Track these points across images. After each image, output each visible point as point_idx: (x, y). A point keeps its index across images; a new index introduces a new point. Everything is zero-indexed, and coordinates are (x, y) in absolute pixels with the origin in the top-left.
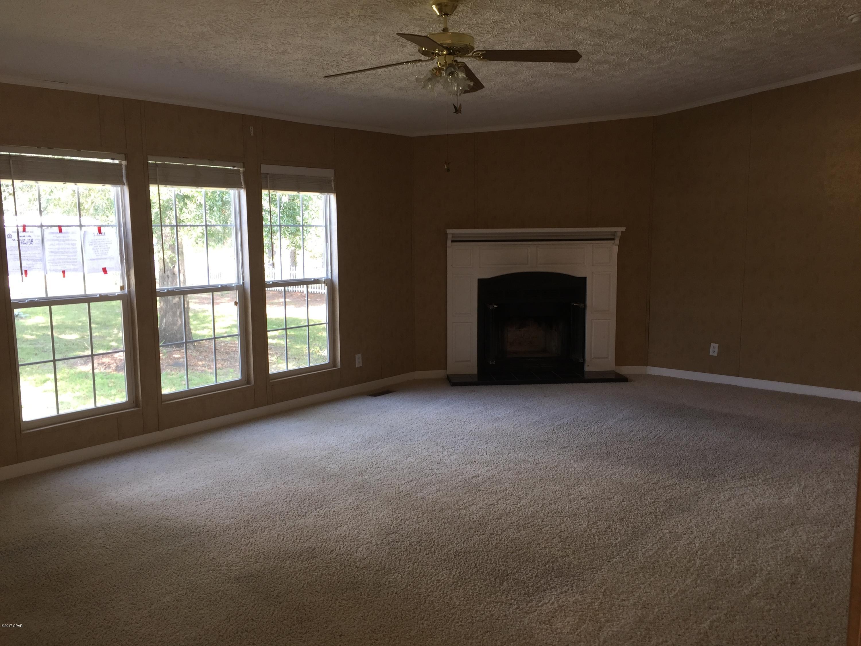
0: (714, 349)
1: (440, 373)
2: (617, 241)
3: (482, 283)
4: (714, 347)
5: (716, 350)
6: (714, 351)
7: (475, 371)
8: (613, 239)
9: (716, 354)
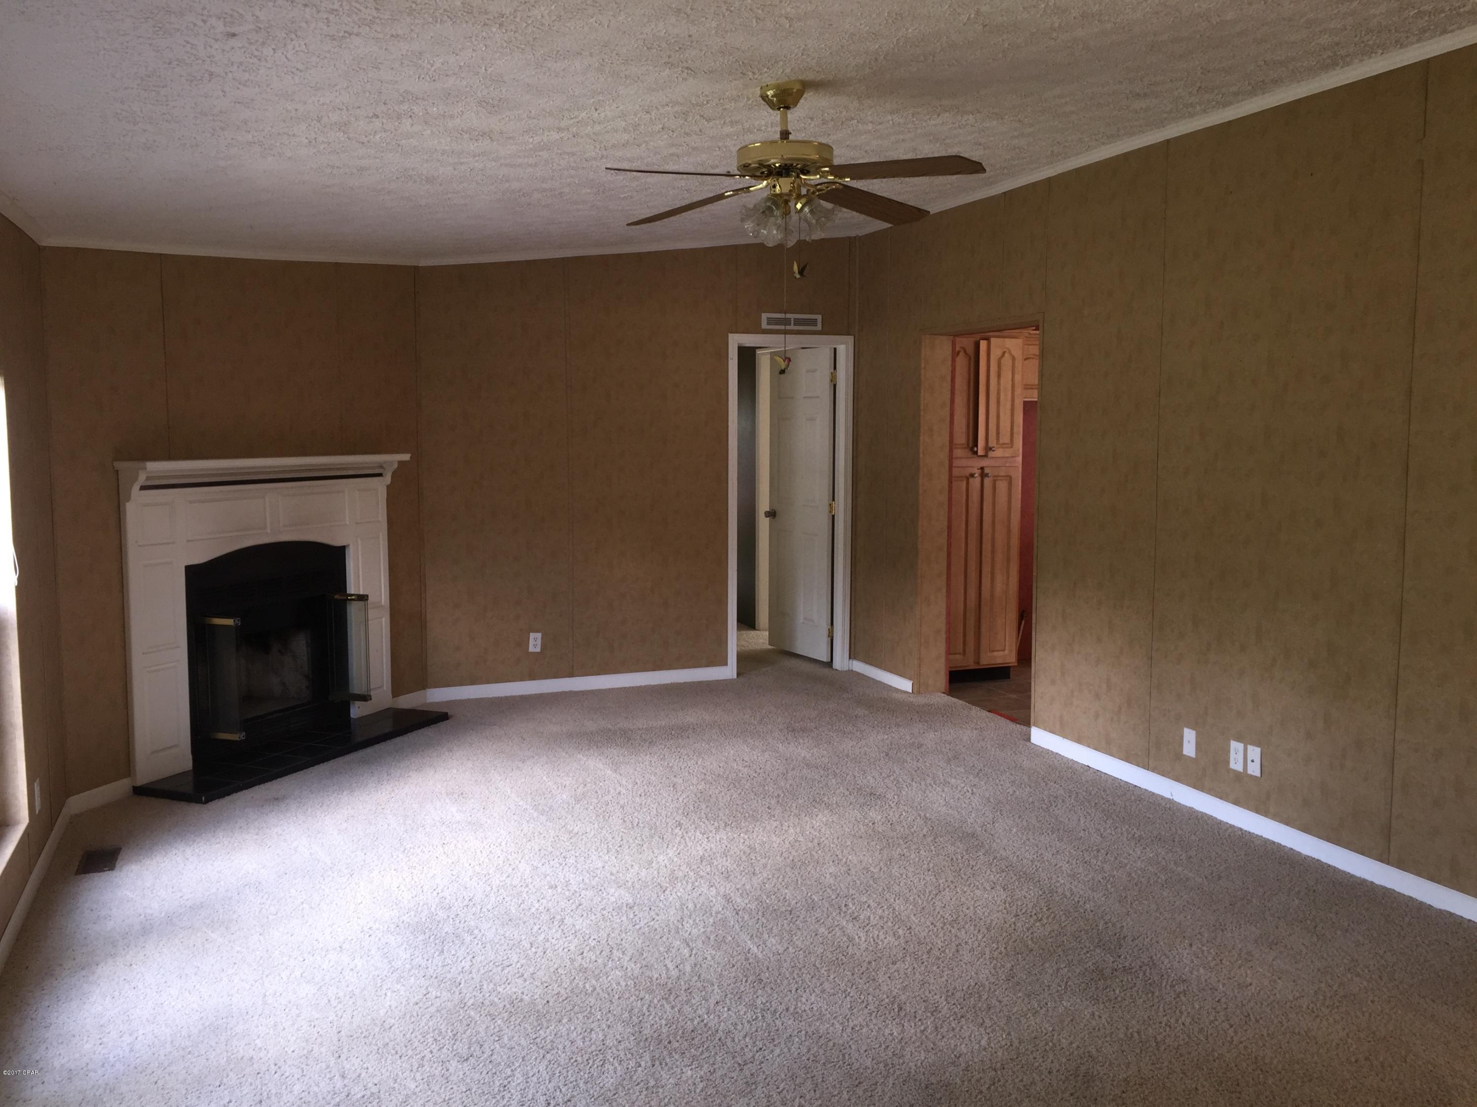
0: (535, 642)
1: (120, 788)
2: (388, 479)
3: (192, 572)
4: (535, 639)
5: (539, 642)
6: (535, 646)
7: (187, 763)
8: (380, 475)
9: (538, 650)
